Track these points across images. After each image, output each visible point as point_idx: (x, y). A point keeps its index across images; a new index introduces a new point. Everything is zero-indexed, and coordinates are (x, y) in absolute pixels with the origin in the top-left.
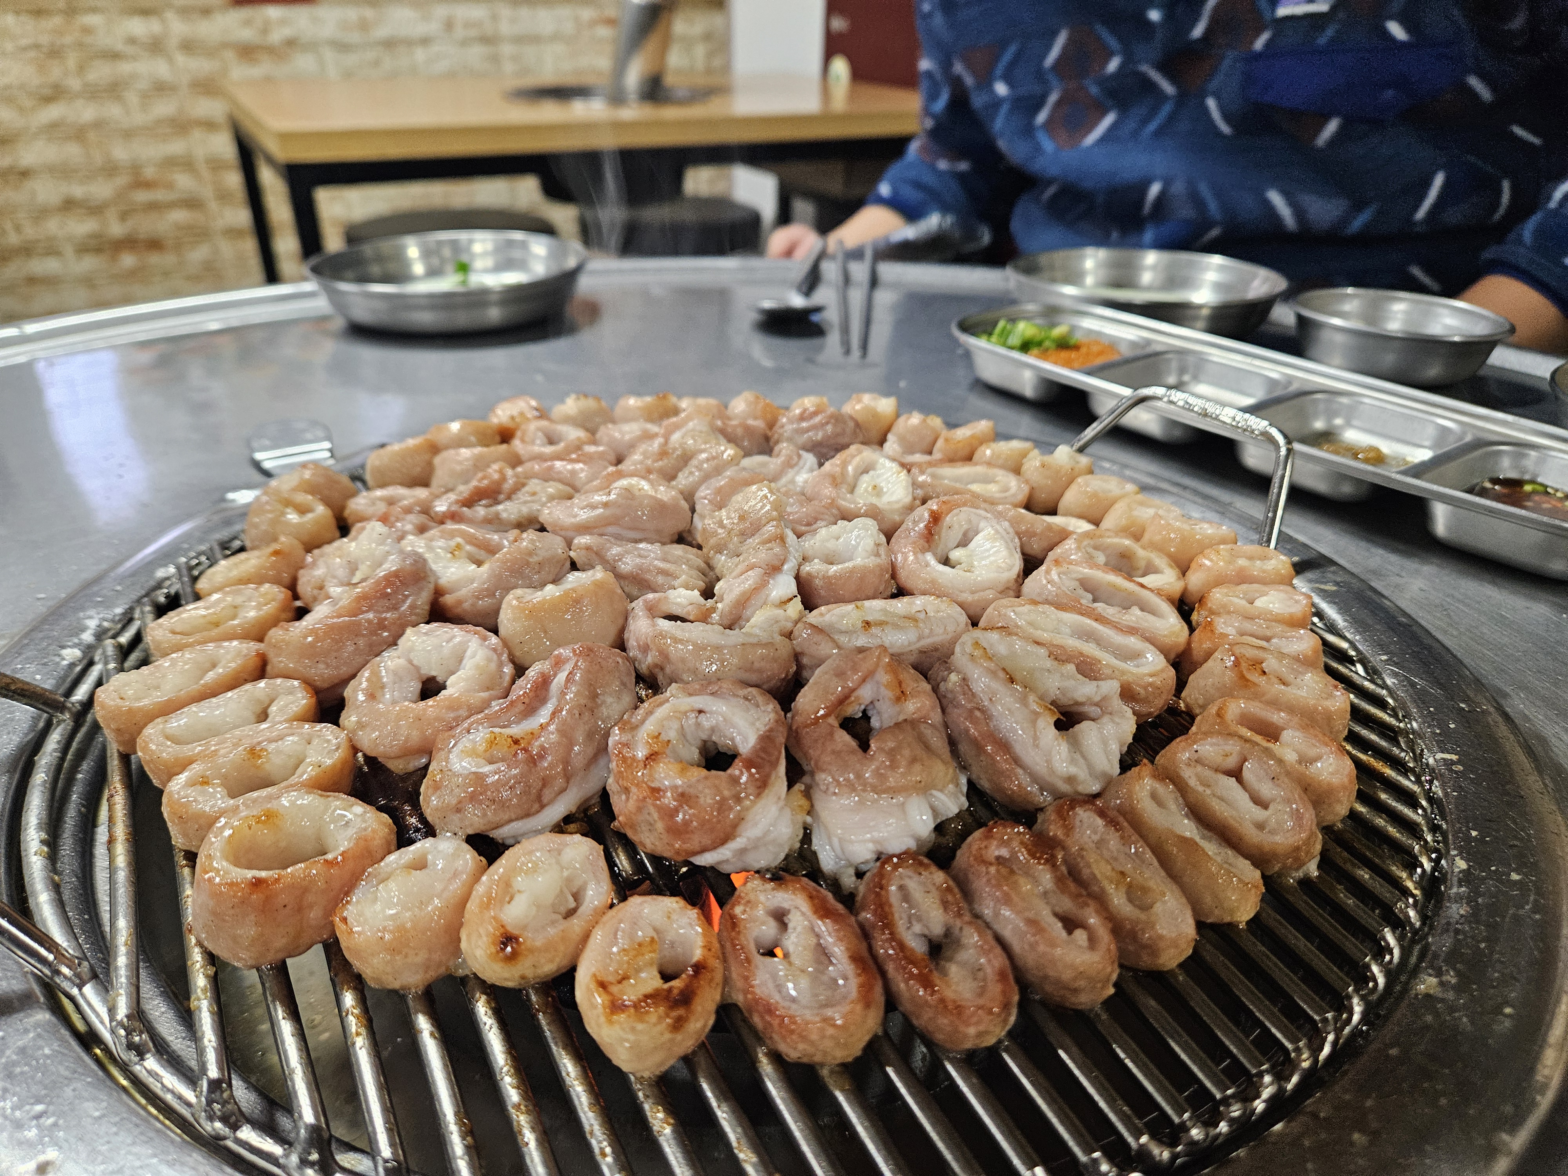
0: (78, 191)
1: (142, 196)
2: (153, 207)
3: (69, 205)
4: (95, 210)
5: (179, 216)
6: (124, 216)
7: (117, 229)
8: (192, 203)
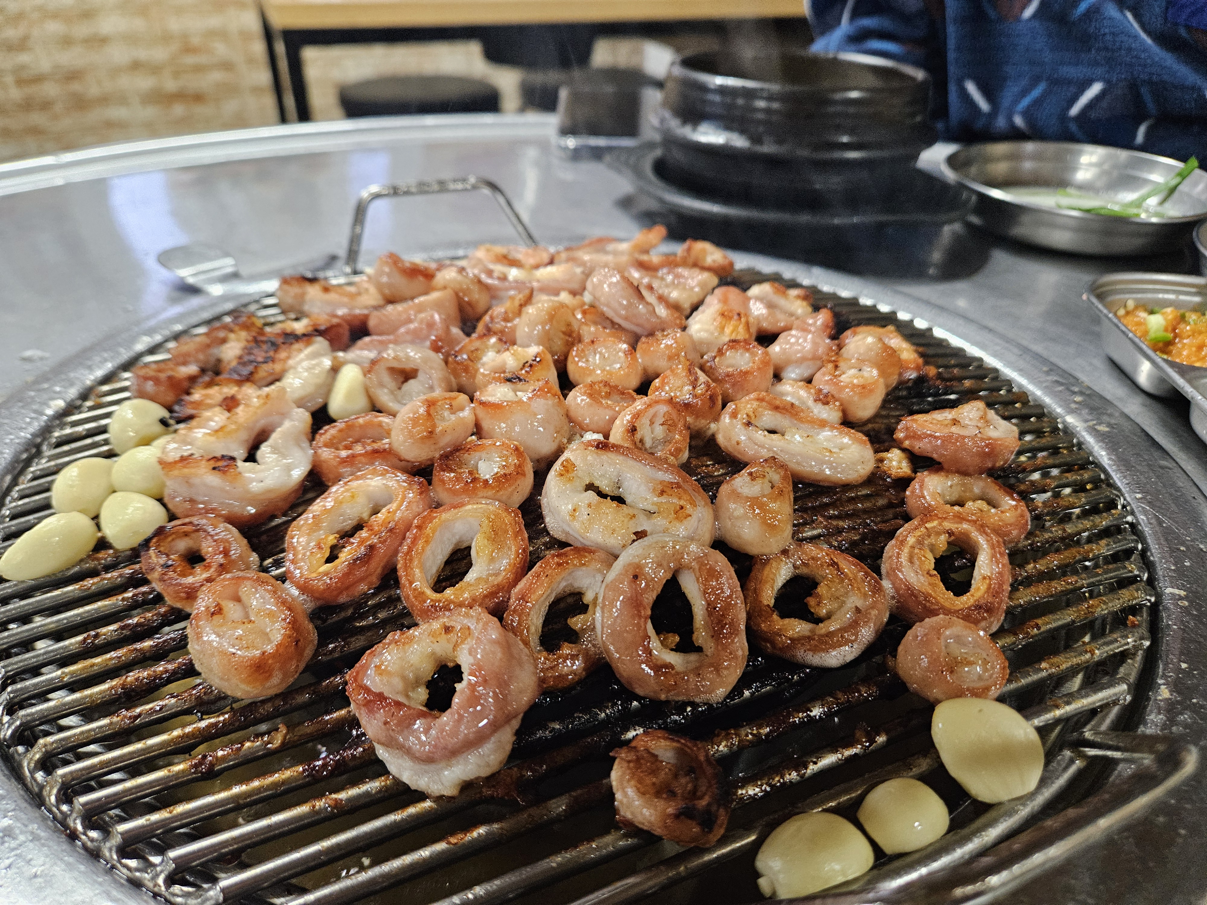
0: (142, 54)
1: (190, 60)
2: (198, 69)
3: (136, 66)
4: (154, 69)
5: (217, 76)
6: (176, 74)
7: (171, 85)
8: (227, 66)
